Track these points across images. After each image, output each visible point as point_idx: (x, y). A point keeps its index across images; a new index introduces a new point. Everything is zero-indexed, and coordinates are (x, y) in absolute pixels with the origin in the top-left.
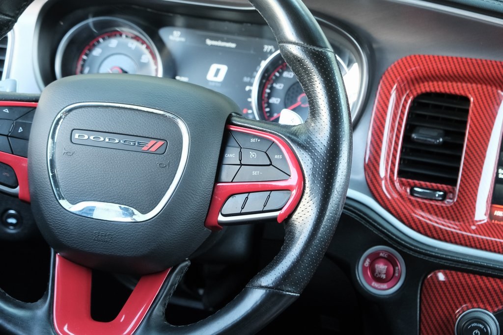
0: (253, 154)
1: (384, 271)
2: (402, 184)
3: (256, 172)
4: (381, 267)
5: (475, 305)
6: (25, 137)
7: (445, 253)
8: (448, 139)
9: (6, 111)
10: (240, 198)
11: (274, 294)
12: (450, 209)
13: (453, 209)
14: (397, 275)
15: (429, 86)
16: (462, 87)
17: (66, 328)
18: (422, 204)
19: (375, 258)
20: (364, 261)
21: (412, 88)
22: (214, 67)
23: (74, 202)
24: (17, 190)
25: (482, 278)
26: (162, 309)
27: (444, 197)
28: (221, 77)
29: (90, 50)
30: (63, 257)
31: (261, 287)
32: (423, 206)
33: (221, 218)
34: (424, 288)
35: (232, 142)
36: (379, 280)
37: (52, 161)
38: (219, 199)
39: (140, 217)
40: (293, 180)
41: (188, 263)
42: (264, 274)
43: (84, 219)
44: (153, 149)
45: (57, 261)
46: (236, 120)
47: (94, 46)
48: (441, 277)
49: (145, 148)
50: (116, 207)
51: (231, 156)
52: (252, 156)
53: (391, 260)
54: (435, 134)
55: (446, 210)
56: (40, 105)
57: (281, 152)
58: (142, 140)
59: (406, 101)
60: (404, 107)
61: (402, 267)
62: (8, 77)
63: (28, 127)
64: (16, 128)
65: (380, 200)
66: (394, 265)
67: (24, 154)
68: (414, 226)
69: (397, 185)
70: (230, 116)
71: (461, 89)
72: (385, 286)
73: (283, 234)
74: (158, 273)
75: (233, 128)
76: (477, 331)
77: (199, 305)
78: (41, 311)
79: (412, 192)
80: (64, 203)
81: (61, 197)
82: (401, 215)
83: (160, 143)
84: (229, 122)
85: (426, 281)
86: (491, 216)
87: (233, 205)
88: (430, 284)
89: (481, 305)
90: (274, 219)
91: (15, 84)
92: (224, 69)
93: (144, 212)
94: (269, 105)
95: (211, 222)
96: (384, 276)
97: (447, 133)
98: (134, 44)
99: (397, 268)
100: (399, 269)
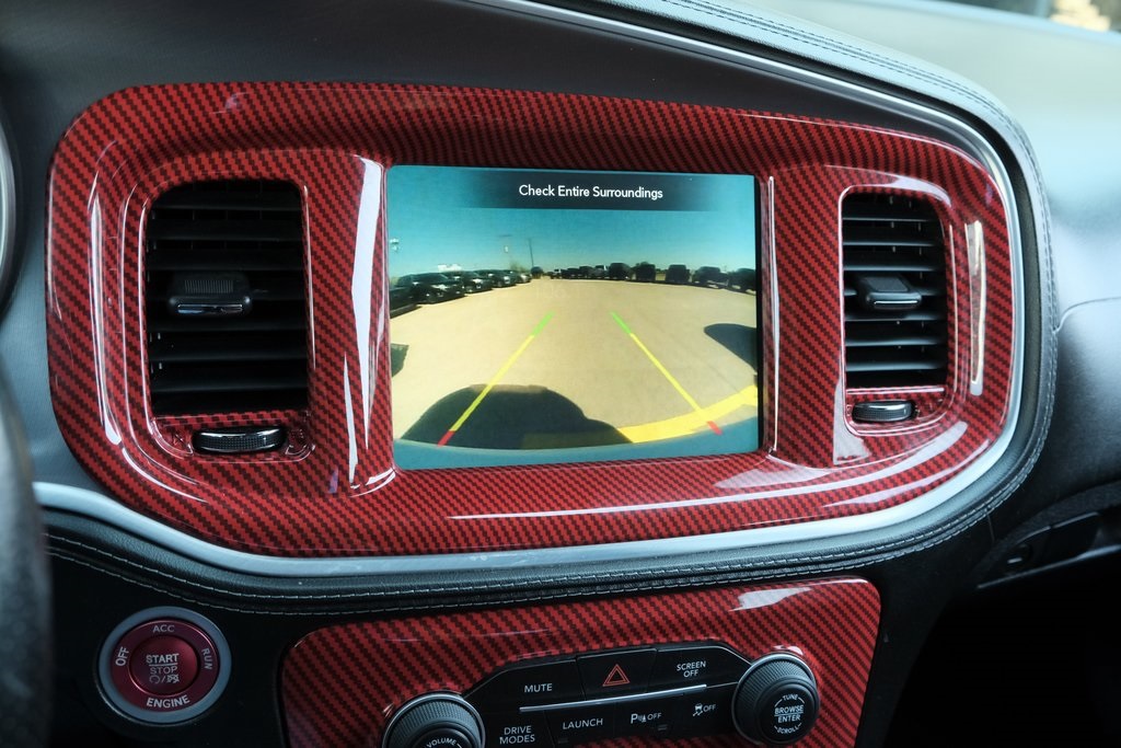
1: (174, 666)
2: (168, 431)
4: (162, 657)
5: (419, 688)
7: (324, 587)
12: (307, 467)
13: (313, 467)
14: (208, 666)
15: (188, 167)
16: (275, 159)
18: (234, 473)
19: (142, 643)
20: (112, 659)
21: (143, 177)
25: (423, 623)
27: (281, 439)
32: (238, 477)
34: (285, 680)
36: (167, 691)
53: (184, 636)
54: (228, 288)
55: (298, 473)
59: (133, 214)
60: (132, 230)
65: (122, 492)
68: (229, 538)
69: (159, 439)
71: (272, 164)
72: (184, 700)
79: (198, 442)
85: (287, 663)
89: (434, 685)
96: (175, 678)
97: (253, 281)
99: (206, 651)
100: (211, 653)
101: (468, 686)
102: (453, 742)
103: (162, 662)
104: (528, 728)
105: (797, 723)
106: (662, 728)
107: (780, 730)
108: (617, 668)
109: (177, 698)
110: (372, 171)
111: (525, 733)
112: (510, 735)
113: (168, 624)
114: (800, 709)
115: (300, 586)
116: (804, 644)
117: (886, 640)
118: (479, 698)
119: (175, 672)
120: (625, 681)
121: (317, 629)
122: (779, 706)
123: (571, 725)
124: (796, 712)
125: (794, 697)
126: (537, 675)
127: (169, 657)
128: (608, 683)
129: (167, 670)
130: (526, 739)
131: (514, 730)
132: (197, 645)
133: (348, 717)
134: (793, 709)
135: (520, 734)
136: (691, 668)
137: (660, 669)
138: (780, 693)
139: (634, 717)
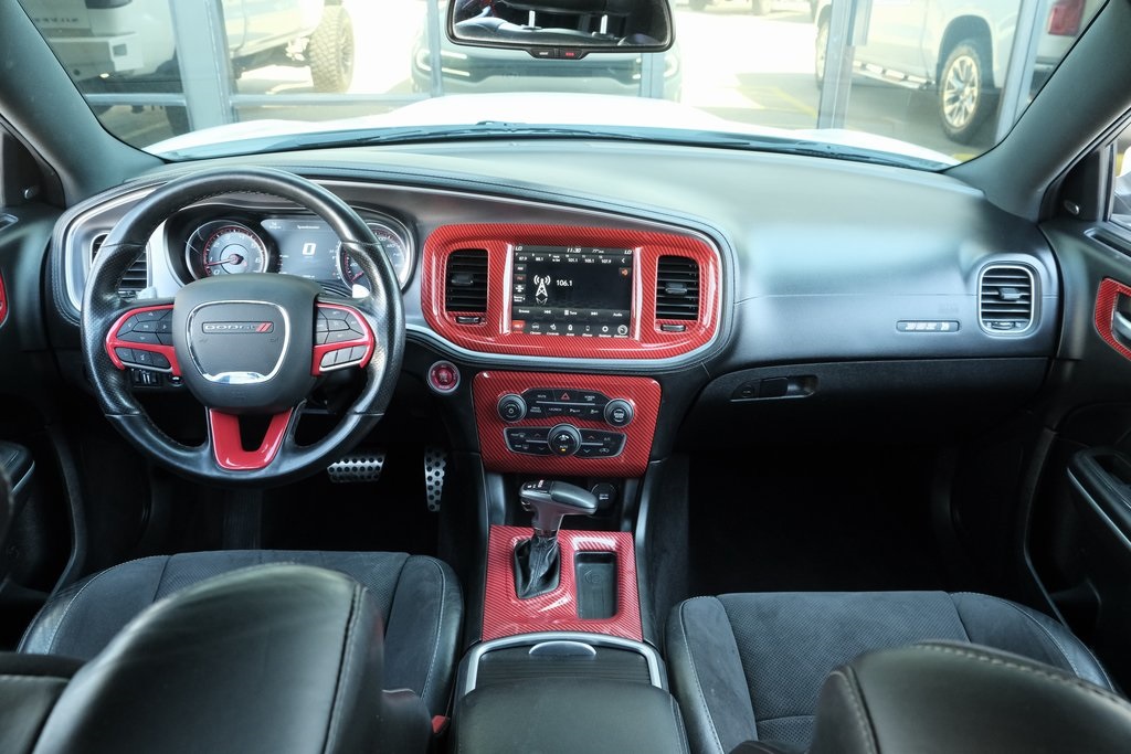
0: (336, 323)
1: (446, 377)
2: (450, 316)
3: (340, 335)
4: (444, 374)
5: (508, 391)
6: (169, 332)
8: (477, 280)
9: (151, 314)
10: (332, 354)
11: (366, 417)
12: (484, 328)
13: (486, 328)
14: (454, 378)
15: (458, 246)
16: (481, 243)
17: (228, 462)
18: (465, 328)
19: (438, 369)
20: (431, 373)
21: (447, 249)
22: (306, 246)
23: (213, 375)
24: (171, 370)
25: (510, 373)
26: (292, 436)
27: (479, 321)
28: (313, 252)
29: (211, 244)
30: (214, 412)
31: (356, 413)
32: (466, 330)
33: (321, 369)
35: (320, 316)
36: (444, 384)
37: (192, 348)
38: (317, 356)
39: (263, 379)
40: (366, 338)
41: (305, 401)
42: (357, 404)
43: (223, 385)
44: (264, 330)
45: (211, 414)
46: (321, 300)
47: (213, 240)
48: (485, 375)
49: (258, 330)
50: (244, 374)
51: (321, 325)
52: (335, 324)
53: (449, 369)
54: (467, 278)
55: (482, 330)
56: (176, 306)
57: (355, 320)
58: (255, 325)
59: (444, 258)
60: (443, 262)
61: (457, 372)
62: (151, 285)
63: (169, 324)
64: (160, 326)
65: (436, 330)
66: (452, 372)
67: (171, 344)
68: (460, 344)
69: (446, 316)
70: (318, 295)
71: (480, 245)
72: (448, 387)
73: (366, 373)
74: (284, 412)
75: (319, 306)
76: (511, 409)
77: (325, 412)
78: (205, 452)
79: (458, 321)
80: (207, 376)
81: (204, 372)
82: (451, 337)
83: (268, 325)
84: (316, 301)
85: (476, 379)
86: (512, 329)
87: (328, 359)
88: (478, 381)
89: (513, 391)
90: (358, 366)
91: (155, 291)
92: (314, 246)
93: (266, 374)
94: (350, 269)
95: (315, 372)
96: (446, 381)
97: (475, 276)
98: (243, 236)
100: (456, 375)
101: (523, 393)
102: (514, 406)
104: (539, 408)
106: (581, 415)
107: (615, 419)
108: (566, 394)
110: (510, 248)
112: (532, 409)
113: (445, 365)
118: (524, 396)
120: (568, 398)
121: (482, 371)
122: (616, 413)
123: (551, 409)
124: (622, 415)
126: (542, 392)
128: (563, 398)
130: (539, 411)
131: (535, 408)
133: (489, 397)
136: (590, 398)
137: (580, 396)
138: (618, 408)
139: (571, 410)
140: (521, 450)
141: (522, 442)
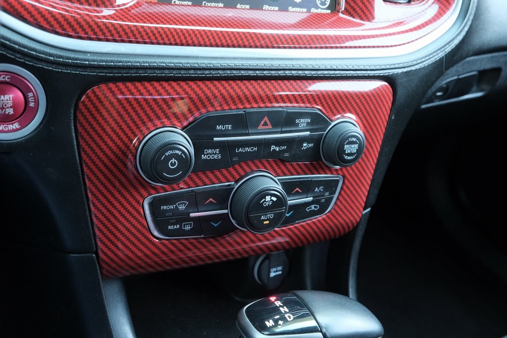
1: (10, 104)
4: (3, 97)
5: (158, 124)
7: (104, 58)
14: (32, 105)
25: (161, 85)
34: (79, 115)
53: (17, 84)
68: (44, 24)
72: (16, 125)
76: (173, 160)
82: (21, 10)
85: (80, 105)
88: (88, 109)
89: (167, 123)
96: (11, 111)
99: (30, 94)
100: (34, 96)
101: (185, 124)
102: (179, 153)
103: (3, 100)
104: (217, 150)
105: (354, 154)
106: (287, 155)
107: (346, 157)
108: (266, 119)
109: (12, 124)
111: (216, 153)
112: (207, 154)
113: (6, 75)
114: (356, 146)
115: (89, 57)
116: (357, 114)
117: (393, 118)
118: (191, 130)
119: (11, 107)
120: (270, 126)
121: (99, 85)
122: (346, 144)
123: (240, 150)
124: (354, 148)
125: (354, 139)
127: (7, 97)
128: (261, 127)
129: (6, 105)
130: (216, 157)
131: (210, 151)
132: (25, 90)
133: (116, 140)
134: (353, 146)
135: (213, 154)
136: (302, 122)
137: (289, 120)
138: (345, 139)
139: (273, 147)
140: (180, 232)
141: (183, 218)
